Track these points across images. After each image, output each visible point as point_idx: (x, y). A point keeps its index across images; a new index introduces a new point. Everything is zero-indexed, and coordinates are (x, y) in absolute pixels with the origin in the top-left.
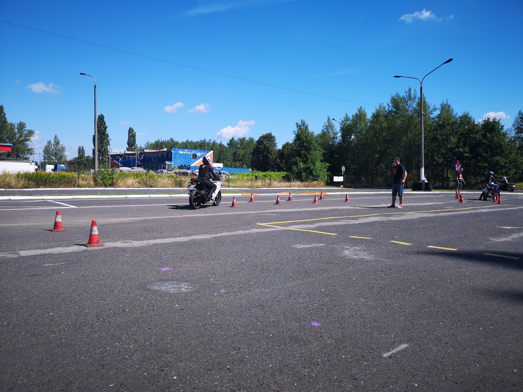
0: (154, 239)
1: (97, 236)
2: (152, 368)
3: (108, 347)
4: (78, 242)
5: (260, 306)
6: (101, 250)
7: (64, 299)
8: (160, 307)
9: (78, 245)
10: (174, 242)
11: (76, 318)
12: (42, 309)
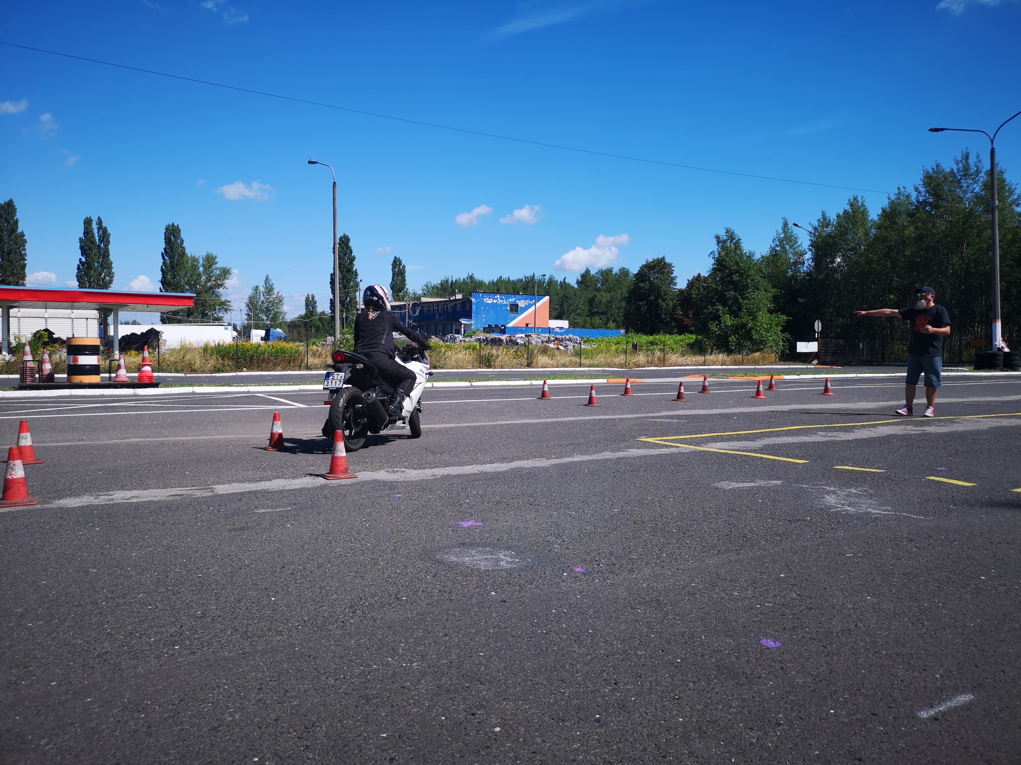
0: (445, 467)
1: (344, 460)
2: (455, 709)
3: (375, 664)
4: (312, 469)
5: (652, 601)
6: (352, 485)
7: (293, 573)
8: (462, 596)
9: (311, 475)
10: (482, 473)
11: (315, 609)
12: (258, 590)
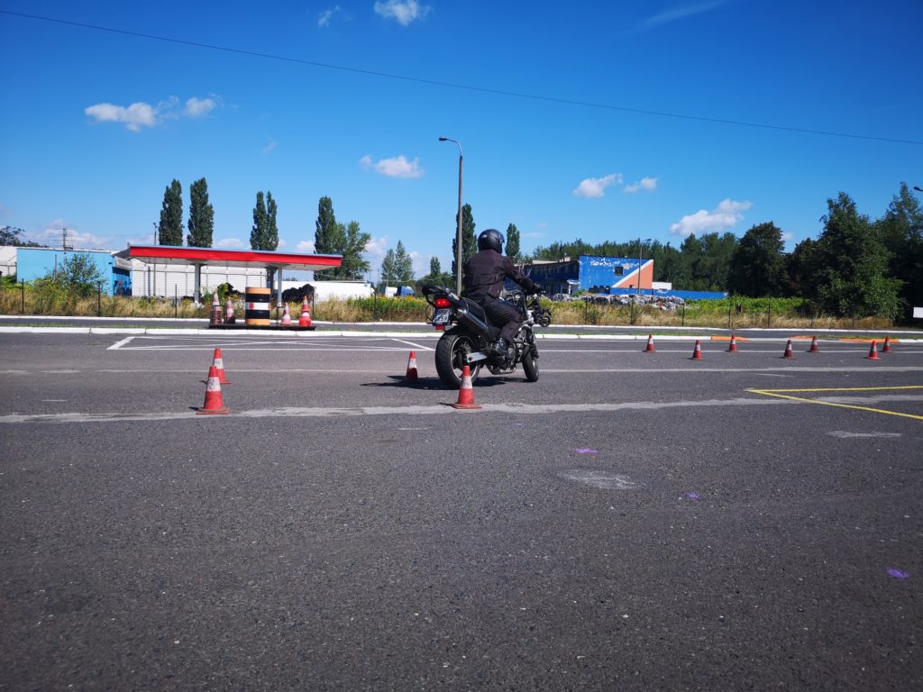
0: (559, 404)
1: (470, 393)
2: (585, 596)
3: (510, 553)
4: (442, 400)
5: (770, 527)
6: (477, 414)
7: (434, 478)
8: (584, 507)
9: (442, 404)
10: (593, 411)
11: (455, 507)
12: (406, 488)
